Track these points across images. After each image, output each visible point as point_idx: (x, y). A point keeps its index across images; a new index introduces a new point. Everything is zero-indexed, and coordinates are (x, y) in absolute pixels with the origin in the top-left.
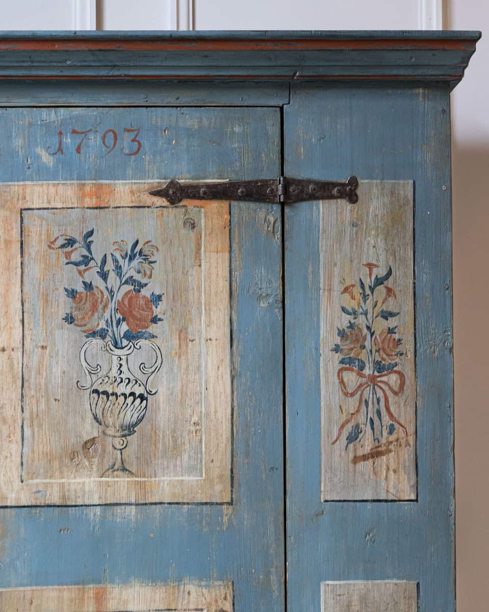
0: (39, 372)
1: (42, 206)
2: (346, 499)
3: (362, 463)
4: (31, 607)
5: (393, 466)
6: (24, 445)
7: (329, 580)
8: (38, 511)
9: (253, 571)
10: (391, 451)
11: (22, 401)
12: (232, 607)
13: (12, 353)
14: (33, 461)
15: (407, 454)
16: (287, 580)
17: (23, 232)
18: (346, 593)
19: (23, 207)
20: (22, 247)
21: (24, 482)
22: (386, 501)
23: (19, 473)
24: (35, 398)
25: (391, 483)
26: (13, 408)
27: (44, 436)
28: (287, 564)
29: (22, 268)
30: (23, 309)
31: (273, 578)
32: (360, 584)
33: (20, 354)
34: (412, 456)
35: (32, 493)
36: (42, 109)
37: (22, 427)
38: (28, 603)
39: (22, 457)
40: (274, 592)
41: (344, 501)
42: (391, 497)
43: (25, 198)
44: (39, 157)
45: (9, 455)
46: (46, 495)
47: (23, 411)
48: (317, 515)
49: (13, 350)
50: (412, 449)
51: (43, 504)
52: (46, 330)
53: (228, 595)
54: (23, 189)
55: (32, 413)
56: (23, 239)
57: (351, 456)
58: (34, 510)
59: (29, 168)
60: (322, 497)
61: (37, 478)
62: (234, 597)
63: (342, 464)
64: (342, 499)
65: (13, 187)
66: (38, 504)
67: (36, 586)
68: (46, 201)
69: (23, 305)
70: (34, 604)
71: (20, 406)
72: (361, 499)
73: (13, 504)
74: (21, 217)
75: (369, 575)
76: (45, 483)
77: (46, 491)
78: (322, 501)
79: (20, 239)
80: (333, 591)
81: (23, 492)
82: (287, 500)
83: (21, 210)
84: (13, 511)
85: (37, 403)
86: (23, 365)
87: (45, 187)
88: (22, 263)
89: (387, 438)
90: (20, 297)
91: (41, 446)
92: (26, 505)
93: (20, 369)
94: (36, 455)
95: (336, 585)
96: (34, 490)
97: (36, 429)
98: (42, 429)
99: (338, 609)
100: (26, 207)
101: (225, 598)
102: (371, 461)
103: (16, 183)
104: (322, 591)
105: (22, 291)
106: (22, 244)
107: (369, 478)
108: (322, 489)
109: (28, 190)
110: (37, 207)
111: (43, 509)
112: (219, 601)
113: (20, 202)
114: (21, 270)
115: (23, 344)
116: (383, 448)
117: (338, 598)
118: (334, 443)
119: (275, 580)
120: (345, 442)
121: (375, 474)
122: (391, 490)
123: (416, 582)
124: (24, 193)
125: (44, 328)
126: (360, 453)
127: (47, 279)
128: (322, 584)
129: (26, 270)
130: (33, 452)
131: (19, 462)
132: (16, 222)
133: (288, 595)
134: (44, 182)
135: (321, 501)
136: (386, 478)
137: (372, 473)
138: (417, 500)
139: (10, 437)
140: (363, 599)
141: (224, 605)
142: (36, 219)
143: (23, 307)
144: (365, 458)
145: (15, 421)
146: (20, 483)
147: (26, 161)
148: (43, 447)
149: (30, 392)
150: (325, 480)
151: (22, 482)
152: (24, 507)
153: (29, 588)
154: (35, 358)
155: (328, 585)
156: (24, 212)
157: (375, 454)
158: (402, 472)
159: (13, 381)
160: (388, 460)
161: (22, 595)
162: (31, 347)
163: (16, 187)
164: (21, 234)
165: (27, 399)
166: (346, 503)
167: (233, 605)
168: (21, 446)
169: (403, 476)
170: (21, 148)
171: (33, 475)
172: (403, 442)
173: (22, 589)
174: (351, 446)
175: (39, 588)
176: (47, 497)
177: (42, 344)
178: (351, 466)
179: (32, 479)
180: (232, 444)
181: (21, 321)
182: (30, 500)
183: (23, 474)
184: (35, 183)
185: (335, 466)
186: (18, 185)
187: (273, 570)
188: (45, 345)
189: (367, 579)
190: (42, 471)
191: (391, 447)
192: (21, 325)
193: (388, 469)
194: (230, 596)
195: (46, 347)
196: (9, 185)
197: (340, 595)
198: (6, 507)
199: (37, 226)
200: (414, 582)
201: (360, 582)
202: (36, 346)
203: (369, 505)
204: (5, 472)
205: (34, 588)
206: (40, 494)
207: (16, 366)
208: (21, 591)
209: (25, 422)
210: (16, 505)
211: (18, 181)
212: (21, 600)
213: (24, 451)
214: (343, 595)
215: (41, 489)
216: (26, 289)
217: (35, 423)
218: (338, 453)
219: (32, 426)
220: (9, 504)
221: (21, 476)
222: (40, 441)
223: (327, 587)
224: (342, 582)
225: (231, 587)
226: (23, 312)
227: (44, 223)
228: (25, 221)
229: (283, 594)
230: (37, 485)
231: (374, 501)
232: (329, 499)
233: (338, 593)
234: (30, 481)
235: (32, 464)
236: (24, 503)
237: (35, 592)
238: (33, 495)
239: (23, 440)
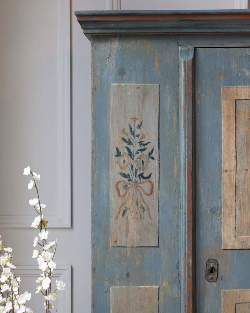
0: (244, 182)
1: (246, 98)
4: (239, 299)
6: (237, 219)
8: (243, 252)
11: (235, 197)
13: (231, 173)
14: (241, 227)
17: (237, 112)
19: (236, 99)
20: (236, 119)
21: (236, 237)
23: (233, 233)
24: (242, 196)
26: (231, 200)
27: (246, 214)
29: (236, 130)
30: (236, 150)
33: (234, 173)
35: (240, 243)
36: (246, 48)
37: (236, 210)
38: (238, 297)
39: (235, 225)
43: (237, 94)
44: (244, 73)
45: (229, 224)
46: (247, 244)
47: (236, 202)
49: (231, 171)
51: (246, 249)
52: (248, 161)
54: (237, 89)
55: (240, 202)
56: (236, 115)
58: (241, 251)
59: (239, 79)
61: (243, 235)
65: (232, 88)
66: (243, 248)
67: (242, 289)
68: (248, 95)
69: (236, 148)
70: (241, 298)
71: (235, 199)
73: (231, 248)
74: (236, 104)
76: (246, 238)
77: (247, 242)
79: (235, 115)
81: (236, 242)
83: (236, 100)
84: (231, 252)
85: (243, 198)
86: (236, 178)
87: (248, 89)
88: (236, 127)
90: (235, 145)
91: (245, 219)
92: (237, 248)
93: (235, 181)
94: (242, 224)
96: (241, 241)
97: (242, 211)
98: (245, 211)
100: (238, 99)
103: (233, 87)
105: (236, 142)
106: (236, 117)
109: (239, 90)
110: (244, 98)
111: (246, 251)
113: (235, 96)
114: (235, 131)
115: (236, 168)
124: (237, 91)
125: (247, 160)
127: (248, 136)
129: (238, 131)
130: (241, 222)
131: (234, 227)
132: (233, 107)
134: (247, 86)
139: (229, 215)
142: (243, 105)
143: (236, 149)
145: (232, 207)
146: (234, 238)
147: (238, 75)
148: (246, 220)
149: (240, 192)
151: (235, 237)
152: (236, 249)
153: (239, 290)
154: (242, 175)
156: (236, 101)
159: (231, 187)
161: (235, 293)
162: (240, 169)
163: (233, 89)
164: (235, 113)
165: (238, 196)
168: (235, 220)
170: (236, 68)
171: (241, 234)
173: (235, 290)
175: (244, 290)
176: (248, 245)
177: (245, 168)
179: (240, 236)
181: (235, 156)
182: (239, 246)
183: (236, 233)
184: (242, 86)
186: (234, 88)
188: (247, 168)
190: (245, 232)
192: (235, 159)
195: (248, 170)
196: (230, 88)
198: (227, 250)
199: (244, 108)
202: (243, 169)
204: (227, 232)
205: (241, 290)
206: (244, 243)
207: (232, 179)
208: (235, 291)
209: (237, 207)
210: (232, 249)
211: (234, 85)
212: (235, 296)
213: (236, 222)
215: (245, 241)
216: (237, 141)
217: (242, 207)
219: (240, 209)
220: (229, 248)
221: (235, 234)
222: (245, 216)
226: (236, 152)
227: (247, 106)
228: (238, 106)
230: (243, 239)
234: (240, 237)
235: (240, 228)
236: (236, 247)
237: (242, 292)
238: (241, 244)
239: (236, 217)
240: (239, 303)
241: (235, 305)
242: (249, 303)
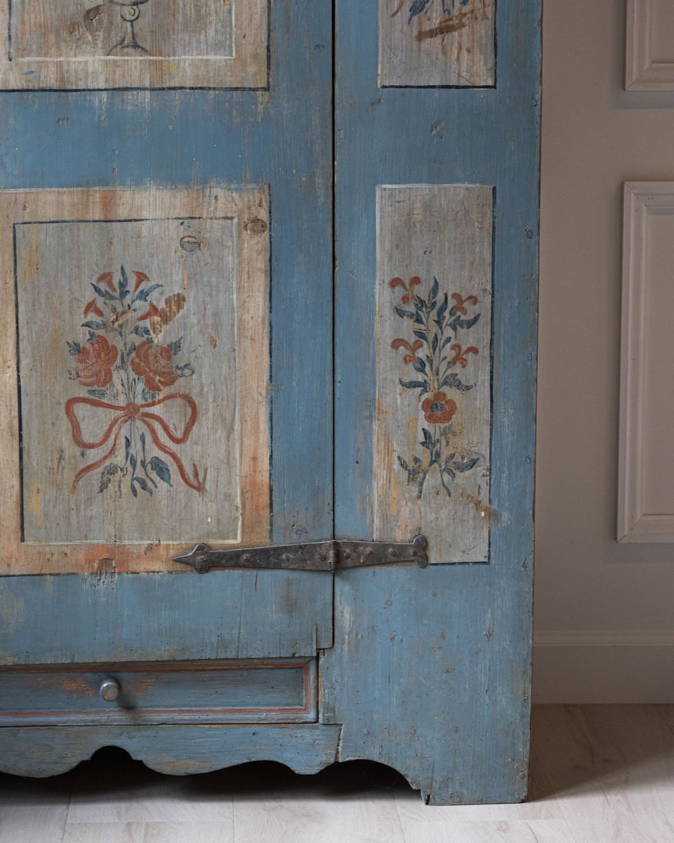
2: (408, 84)
3: (429, 39)
4: (24, 213)
5: (466, 44)
6: (13, 15)
7: (386, 184)
8: (30, 96)
9: (294, 171)
10: (464, 25)
12: (268, 214)
14: (23, 34)
15: (483, 30)
16: (336, 182)
18: (407, 199)
21: (13, 60)
22: (457, 87)
23: (6, 49)
25: (464, 66)
27: (37, 3)
28: (336, 163)
31: (319, 180)
32: (424, 187)
34: (490, 32)
35: (23, 74)
38: (21, 207)
39: (9, 29)
40: (320, 197)
41: (406, 87)
42: (463, 83)
46: (40, 77)
48: (373, 104)
50: (490, 23)
51: (36, 88)
53: (264, 200)
57: (415, 32)
58: (25, 95)
60: (379, 81)
61: (28, 55)
62: (271, 203)
63: (404, 42)
64: (403, 84)
66: (31, 88)
67: (30, 187)
70: (28, 210)
72: (427, 84)
75: (435, 177)
76: (38, 62)
77: (40, 72)
78: (379, 86)
80: (391, 196)
81: (11, 73)
82: (336, 86)
89: (460, 9)
91: (33, 16)
92: (16, 88)
94: (27, 28)
95: (395, 189)
96: (26, 70)
99: (397, 218)
101: (260, 205)
102: (439, 37)
104: (377, 197)
107: (437, 58)
108: (379, 72)
111: (37, 94)
112: (253, 208)
116: (455, 22)
117: (397, 204)
118: (394, 15)
119: (321, 182)
120: (409, 14)
121: (445, 54)
122: (464, 74)
123: (492, 187)
126: (426, 27)
128: (377, 189)
130: (23, 23)
131: (7, 35)
133: (337, 201)
135: (377, 87)
136: (458, 59)
137: (440, 52)
138: (494, 87)
140: (428, 207)
141: (258, 213)
144: (432, 34)
146: (8, 62)
148: (36, 17)
150: (383, 61)
151: (10, 60)
152: (13, 91)
153: (21, 190)
155: (385, 189)
157: (445, 29)
158: (477, 50)
160: (460, 36)
161: (13, 198)
166: (407, 89)
167: (270, 213)
168: (7, 17)
169: (478, 57)
171: (24, 52)
172: (479, 14)
173: (13, 191)
174: (415, 18)
175: (34, 190)
176: (41, 79)
178: (415, 43)
179: (22, 56)
180: (269, 15)
182: (20, 82)
183: (12, 51)
185: (395, 43)
187: (318, 171)
189: (433, 183)
190: (34, 47)
191: (465, 20)
193: (460, 48)
194: (266, 202)
197: (399, 202)
200: (489, 187)
201: (423, 186)
203: (436, 92)
205: (27, 190)
206: (33, 75)
208: (11, 193)
210: (4, 89)
212: (12, 204)
213: (12, 22)
214: (403, 201)
215: (34, 70)
218: (399, 27)
221: (9, 53)
222: (32, 9)
223: (383, 192)
224: (402, 186)
225: (267, 191)
229: (331, 199)
230: (29, 64)
231: (443, 87)
232: (387, 85)
233: (397, 200)
234: (21, 59)
235: (22, 38)
236: (13, 85)
237: (29, 195)
238: (24, 76)
239: (10, 8)
240: (22, 223)
241: (14, 227)
242: (46, 223)
